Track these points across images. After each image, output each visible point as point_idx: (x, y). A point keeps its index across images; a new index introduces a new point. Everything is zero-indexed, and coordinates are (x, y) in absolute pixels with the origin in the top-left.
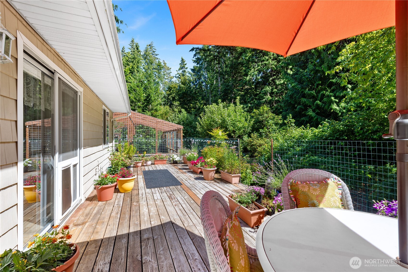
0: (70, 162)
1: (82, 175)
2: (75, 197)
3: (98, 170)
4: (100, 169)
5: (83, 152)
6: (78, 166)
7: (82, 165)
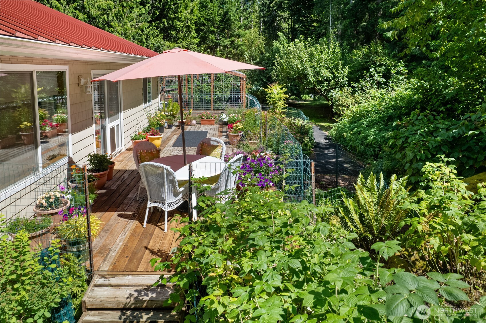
0: (114, 124)
1: (123, 132)
2: (118, 146)
3: (137, 128)
4: (140, 127)
5: (123, 115)
6: (119, 125)
7: (122, 125)
